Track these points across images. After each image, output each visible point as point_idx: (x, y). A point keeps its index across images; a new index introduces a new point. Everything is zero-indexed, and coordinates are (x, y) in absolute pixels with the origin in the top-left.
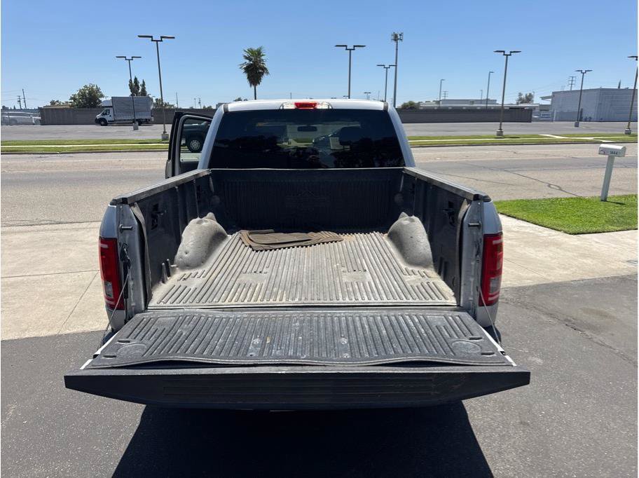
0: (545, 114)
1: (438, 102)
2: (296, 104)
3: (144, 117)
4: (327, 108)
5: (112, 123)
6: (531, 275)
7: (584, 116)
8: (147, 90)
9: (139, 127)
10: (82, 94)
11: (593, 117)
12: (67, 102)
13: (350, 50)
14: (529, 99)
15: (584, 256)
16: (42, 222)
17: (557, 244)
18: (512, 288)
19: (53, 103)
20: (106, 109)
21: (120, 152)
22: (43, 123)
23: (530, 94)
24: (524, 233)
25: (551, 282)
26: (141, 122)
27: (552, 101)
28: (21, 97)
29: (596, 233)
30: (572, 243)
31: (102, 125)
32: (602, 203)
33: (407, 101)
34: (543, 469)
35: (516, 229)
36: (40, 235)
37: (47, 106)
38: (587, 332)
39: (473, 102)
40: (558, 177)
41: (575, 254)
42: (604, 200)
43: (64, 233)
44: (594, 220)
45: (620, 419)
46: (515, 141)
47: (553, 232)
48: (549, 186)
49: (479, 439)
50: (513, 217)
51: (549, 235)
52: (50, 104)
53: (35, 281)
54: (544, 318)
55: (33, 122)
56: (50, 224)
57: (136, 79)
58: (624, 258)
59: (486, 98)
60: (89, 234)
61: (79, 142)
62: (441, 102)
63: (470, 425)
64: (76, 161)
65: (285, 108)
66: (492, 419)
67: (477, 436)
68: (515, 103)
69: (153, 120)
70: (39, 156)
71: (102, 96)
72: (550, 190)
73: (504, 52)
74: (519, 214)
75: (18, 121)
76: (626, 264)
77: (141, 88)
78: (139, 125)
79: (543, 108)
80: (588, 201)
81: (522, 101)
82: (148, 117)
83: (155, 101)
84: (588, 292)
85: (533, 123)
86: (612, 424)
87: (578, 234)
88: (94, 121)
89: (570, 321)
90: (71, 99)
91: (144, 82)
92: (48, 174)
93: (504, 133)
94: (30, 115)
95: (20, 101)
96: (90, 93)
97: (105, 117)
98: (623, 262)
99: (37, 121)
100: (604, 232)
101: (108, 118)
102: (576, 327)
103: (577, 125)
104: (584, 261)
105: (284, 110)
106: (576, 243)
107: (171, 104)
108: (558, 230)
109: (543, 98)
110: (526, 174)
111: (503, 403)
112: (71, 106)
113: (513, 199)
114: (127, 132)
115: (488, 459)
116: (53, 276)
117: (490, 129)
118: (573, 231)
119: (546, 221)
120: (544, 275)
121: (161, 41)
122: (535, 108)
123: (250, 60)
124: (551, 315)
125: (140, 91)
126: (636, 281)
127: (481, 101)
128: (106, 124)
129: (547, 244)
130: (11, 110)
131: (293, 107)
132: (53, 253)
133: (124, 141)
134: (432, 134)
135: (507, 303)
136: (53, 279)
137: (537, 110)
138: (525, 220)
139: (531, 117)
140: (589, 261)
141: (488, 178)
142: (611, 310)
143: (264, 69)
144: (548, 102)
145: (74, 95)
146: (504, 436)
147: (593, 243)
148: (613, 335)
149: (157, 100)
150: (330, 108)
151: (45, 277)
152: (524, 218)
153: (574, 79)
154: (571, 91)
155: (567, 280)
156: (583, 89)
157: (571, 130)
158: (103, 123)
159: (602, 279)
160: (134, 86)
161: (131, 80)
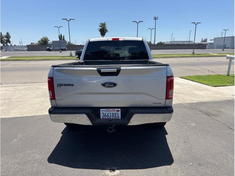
0: (211, 46)
1: (171, 42)
2: (112, 39)
3: (64, 48)
4: (123, 40)
5: (52, 50)
6: (196, 99)
7: (226, 47)
8: (65, 38)
9: (62, 52)
10: (42, 40)
11: (229, 47)
12: (37, 43)
13: (138, 23)
14: (206, 40)
15: (217, 94)
16: (29, 83)
17: (207, 90)
18: (189, 103)
19: (32, 43)
20: (50, 45)
21: (55, 60)
22: (28, 50)
23: (206, 39)
24: (197, 86)
25: (203, 101)
26: (63, 50)
27: (214, 41)
28: (21, 41)
29: (223, 86)
30: (213, 89)
31: (49, 51)
32: (227, 77)
33: (159, 42)
34: (189, 154)
35: (194, 85)
36: (28, 86)
37: (30, 45)
38: (213, 117)
39: (184, 42)
40: (212, 68)
41: (214, 93)
42: (228, 75)
43: (36, 86)
44: (223, 82)
45: (218, 141)
46: (199, 56)
47: (207, 86)
48: (209, 71)
49: (169, 146)
50: (193, 81)
51: (206, 87)
52: (31, 44)
53: (26, 100)
54: (198, 112)
55: (25, 50)
56: (31, 83)
57: (61, 35)
58: (231, 94)
59: (189, 40)
60: (44, 86)
61: (41, 57)
62: (172, 42)
63: (167, 142)
64: (40, 63)
65: (109, 40)
66: (174, 141)
67: (169, 145)
68: (200, 42)
69: (67, 49)
70: (27, 61)
71: (49, 41)
72: (209, 72)
73: (195, 23)
74: (196, 80)
75: (20, 50)
76: (231, 96)
77: (63, 38)
78: (62, 51)
79: (211, 44)
80: (222, 76)
81: (203, 41)
82: (65, 48)
83: (68, 43)
84: (215, 105)
85: (206, 49)
86: (215, 143)
87: (216, 86)
88: (46, 50)
89: (207, 113)
90: (38, 42)
91: (64, 36)
92: (30, 67)
93: (195, 53)
94: (24, 48)
95: (20, 43)
96: (45, 40)
97: (50, 48)
98: (231, 95)
99: (26, 50)
100: (226, 86)
101: (51, 48)
102: (209, 115)
103: (223, 50)
104: (217, 95)
105: (108, 41)
106: (215, 90)
107: (73, 43)
108: (209, 85)
109: (211, 40)
110: (201, 67)
111: (179, 136)
112: (38, 44)
113: (195, 75)
114: (58, 53)
115: (171, 151)
116: (32, 99)
117: (190, 51)
118: (215, 86)
119: (205, 82)
120: (201, 99)
121: (70, 21)
122: (207, 44)
123: (101, 27)
124: (201, 111)
125: (62, 39)
126: (234, 102)
127: (187, 42)
128: (50, 51)
129: (204, 90)
130: (17, 46)
131: (111, 40)
132: (32, 92)
133: (57, 56)
134: (168, 53)
135: (186, 108)
136: (32, 100)
137: (208, 45)
138: (197, 82)
139: (206, 47)
140: (218, 95)
141: (186, 68)
142: (223, 110)
143: (107, 30)
144: (212, 42)
145: (39, 41)
146: (178, 145)
147: (221, 90)
148: (221, 117)
149: (68, 42)
150: (124, 40)
151: (29, 99)
152: (197, 81)
153: (223, 33)
154: (222, 38)
155: (209, 101)
156: (225, 36)
157: (220, 52)
158: (49, 50)
159: (222, 101)
160: (60, 37)
161: (59, 35)
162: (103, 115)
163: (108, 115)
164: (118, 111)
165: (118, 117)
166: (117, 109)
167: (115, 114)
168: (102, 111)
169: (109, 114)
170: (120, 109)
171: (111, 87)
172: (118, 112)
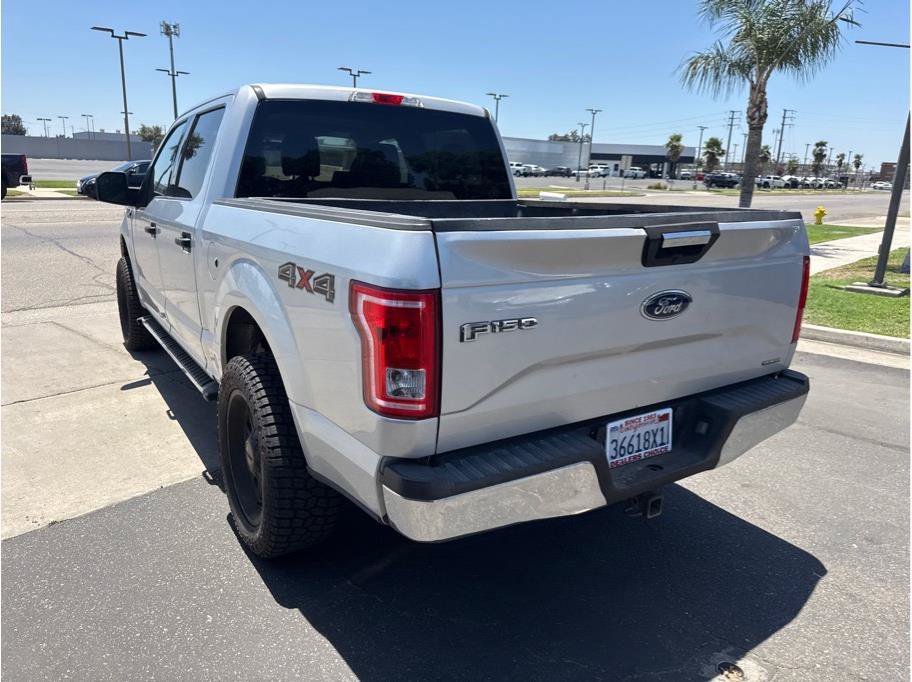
162: (615, 449)
163: (630, 445)
164: (665, 417)
165: (663, 444)
166: (661, 412)
167: (655, 435)
168: (613, 429)
169: (635, 442)
170: (669, 411)
171: (672, 313)
172: (664, 424)
